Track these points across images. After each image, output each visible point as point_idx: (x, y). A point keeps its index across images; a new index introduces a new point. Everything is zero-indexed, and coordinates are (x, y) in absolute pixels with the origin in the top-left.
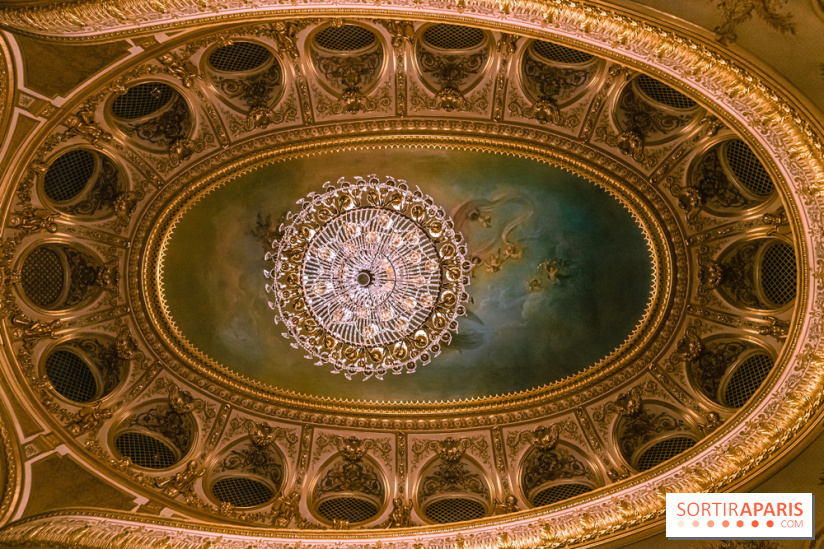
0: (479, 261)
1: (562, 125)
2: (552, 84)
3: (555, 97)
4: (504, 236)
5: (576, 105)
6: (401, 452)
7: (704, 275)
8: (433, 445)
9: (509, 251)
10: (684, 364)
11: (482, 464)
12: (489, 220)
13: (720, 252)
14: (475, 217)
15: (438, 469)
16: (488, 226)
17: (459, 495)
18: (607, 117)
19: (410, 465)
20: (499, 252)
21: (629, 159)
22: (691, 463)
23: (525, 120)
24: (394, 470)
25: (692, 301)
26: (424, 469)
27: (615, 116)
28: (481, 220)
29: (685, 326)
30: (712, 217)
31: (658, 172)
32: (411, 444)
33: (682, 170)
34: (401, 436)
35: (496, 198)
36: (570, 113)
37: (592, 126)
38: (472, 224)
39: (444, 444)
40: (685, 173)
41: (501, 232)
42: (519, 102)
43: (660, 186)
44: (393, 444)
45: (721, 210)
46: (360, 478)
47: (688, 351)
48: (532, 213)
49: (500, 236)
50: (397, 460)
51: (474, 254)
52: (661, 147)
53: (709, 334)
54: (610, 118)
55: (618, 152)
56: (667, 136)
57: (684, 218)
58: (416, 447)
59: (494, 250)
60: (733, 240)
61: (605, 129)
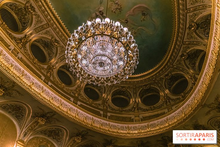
0: (127, 23)
1: (188, 35)
2: (205, 25)
3: (199, 28)
4: (139, 28)
5: (196, 36)
6: (42, 28)
7: (145, 85)
8: (53, 37)
9: (134, 32)
10: (118, 88)
11: (58, 53)
12: (144, 20)
13: (154, 86)
14: (144, 14)
15: (46, 41)
16: (142, 21)
17: (44, 50)
18: (193, 47)
19: (41, 32)
20: (133, 28)
21: (178, 58)
22: (95, 118)
23: (188, 22)
24: (35, 28)
25: (137, 85)
26: (43, 37)
27: (194, 49)
28: (143, 17)
29: (129, 86)
30: (164, 82)
31: (175, 66)
32: (48, 29)
33: (177, 72)
34: (48, 25)
35: (154, 19)
36: (193, 36)
37: (189, 44)
38: (141, 14)
39: (56, 40)
40: (176, 73)
41: (141, 26)
42: (196, 16)
43: (170, 68)
44: (43, 23)
45: (166, 83)
46: (22, 16)
47: (122, 88)
48: (151, 34)
49: (139, 26)
50: (39, 27)
51: (129, 20)
52: (184, 64)
53: (129, 91)
54: (193, 48)
55: (180, 54)
56: (188, 65)
57: (162, 76)
58: (48, 32)
59: (133, 26)
60: (158, 88)
61: (188, 48)
